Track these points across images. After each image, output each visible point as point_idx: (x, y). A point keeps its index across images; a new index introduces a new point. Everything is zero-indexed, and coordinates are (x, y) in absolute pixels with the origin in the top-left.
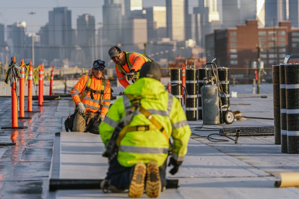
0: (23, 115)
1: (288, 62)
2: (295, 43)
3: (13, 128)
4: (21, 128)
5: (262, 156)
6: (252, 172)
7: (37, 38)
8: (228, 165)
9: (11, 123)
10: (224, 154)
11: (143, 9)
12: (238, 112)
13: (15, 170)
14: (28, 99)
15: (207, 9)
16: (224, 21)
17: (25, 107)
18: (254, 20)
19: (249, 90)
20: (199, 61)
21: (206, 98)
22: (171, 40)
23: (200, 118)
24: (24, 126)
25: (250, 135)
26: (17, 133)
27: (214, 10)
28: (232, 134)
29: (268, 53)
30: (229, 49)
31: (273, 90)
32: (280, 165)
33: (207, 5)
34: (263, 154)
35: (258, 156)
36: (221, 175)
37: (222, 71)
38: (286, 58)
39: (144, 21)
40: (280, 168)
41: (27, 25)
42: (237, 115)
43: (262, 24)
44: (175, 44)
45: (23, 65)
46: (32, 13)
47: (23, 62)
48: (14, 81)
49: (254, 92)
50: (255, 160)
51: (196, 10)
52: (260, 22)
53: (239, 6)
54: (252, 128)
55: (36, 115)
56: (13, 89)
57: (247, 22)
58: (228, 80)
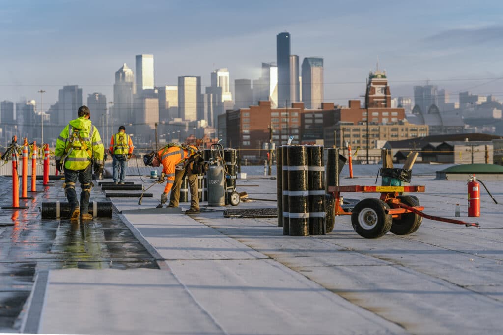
0: (26, 195)
1: (292, 143)
2: (308, 124)
3: (14, 208)
4: (22, 208)
5: (263, 238)
6: (251, 254)
7: (47, 117)
8: (228, 248)
9: (12, 203)
10: (224, 236)
11: (155, 88)
12: (245, 194)
13: (9, 251)
14: (32, 179)
15: (220, 89)
16: (236, 102)
17: (28, 188)
18: (267, 101)
19: (261, 171)
20: (211, 141)
21: (211, 179)
22: (183, 120)
23: (206, 200)
24: (26, 206)
25: (254, 217)
26: (18, 213)
27: (227, 91)
28: (236, 216)
29: (280, 135)
30: (241, 130)
31: (276, 172)
32: (280, 248)
33: (219, 85)
34: (264, 236)
35: (259, 238)
36: (219, 258)
37: (228, 152)
38: (289, 139)
39: (156, 100)
40: (280, 250)
41: (36, 104)
42: (243, 197)
43: (274, 105)
44: (187, 124)
45: (26, 143)
46: (42, 92)
47: (26, 141)
48: (15, 160)
49: (265, 173)
50: (256, 242)
51: (208, 90)
52: (273, 102)
53: (252, 87)
54: (257, 209)
55: (40, 195)
56: (15, 168)
57: (259, 103)
58: (234, 161)
